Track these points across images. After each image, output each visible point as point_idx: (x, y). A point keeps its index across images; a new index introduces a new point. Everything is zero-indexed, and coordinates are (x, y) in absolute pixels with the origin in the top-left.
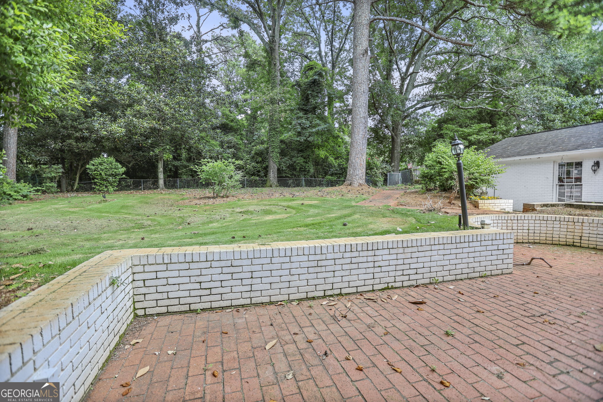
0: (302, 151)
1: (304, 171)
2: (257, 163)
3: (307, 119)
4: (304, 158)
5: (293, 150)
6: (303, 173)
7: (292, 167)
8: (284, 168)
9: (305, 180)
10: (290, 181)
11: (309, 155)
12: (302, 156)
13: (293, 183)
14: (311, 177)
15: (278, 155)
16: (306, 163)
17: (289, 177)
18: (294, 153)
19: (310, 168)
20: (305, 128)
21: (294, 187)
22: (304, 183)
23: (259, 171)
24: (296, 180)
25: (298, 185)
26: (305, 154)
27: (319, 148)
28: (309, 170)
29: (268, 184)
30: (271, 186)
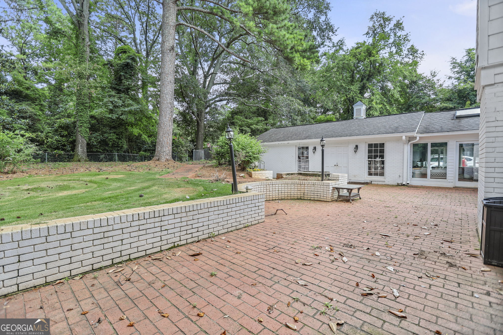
0: (114, 128)
1: (118, 147)
2: (62, 136)
3: (120, 98)
4: (117, 135)
5: (104, 126)
6: (116, 149)
7: (104, 143)
8: (95, 143)
9: (118, 155)
10: (102, 156)
11: (122, 132)
12: (114, 133)
13: (105, 158)
14: (125, 152)
15: (88, 130)
16: (120, 139)
17: (100, 152)
18: (106, 129)
19: (123, 144)
20: (118, 107)
21: (106, 162)
22: (117, 158)
23: (64, 145)
24: (108, 155)
25: (111, 159)
26: (118, 131)
27: (132, 126)
28: (122, 146)
29: (76, 158)
30: (79, 161)
